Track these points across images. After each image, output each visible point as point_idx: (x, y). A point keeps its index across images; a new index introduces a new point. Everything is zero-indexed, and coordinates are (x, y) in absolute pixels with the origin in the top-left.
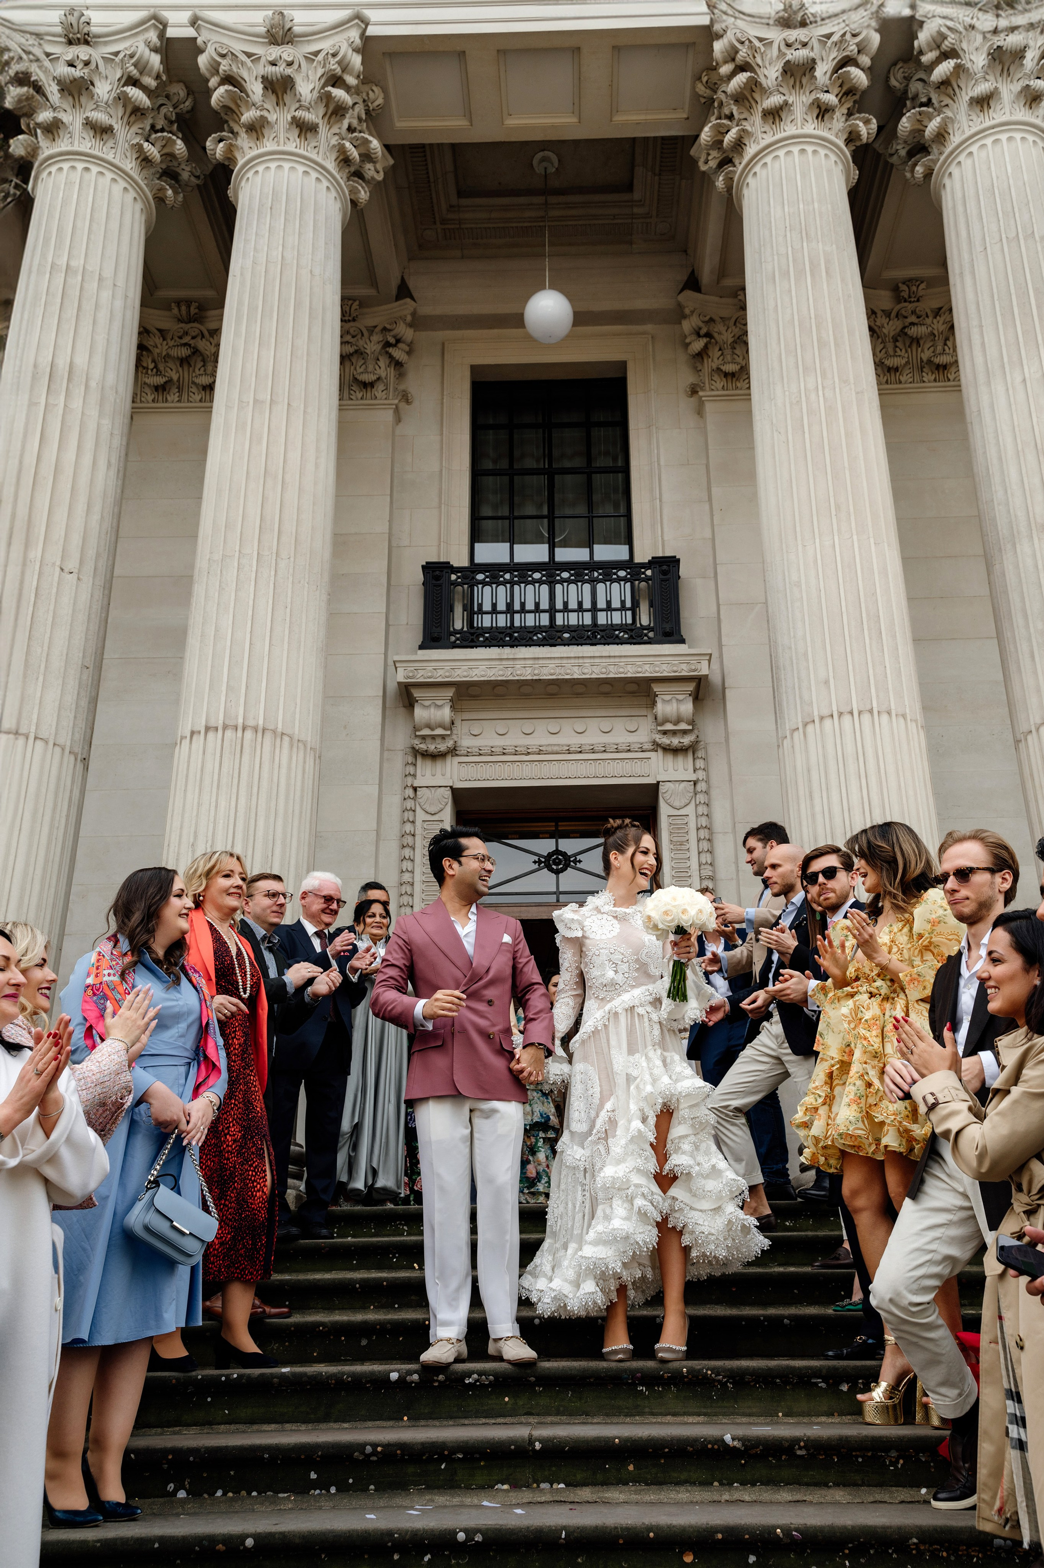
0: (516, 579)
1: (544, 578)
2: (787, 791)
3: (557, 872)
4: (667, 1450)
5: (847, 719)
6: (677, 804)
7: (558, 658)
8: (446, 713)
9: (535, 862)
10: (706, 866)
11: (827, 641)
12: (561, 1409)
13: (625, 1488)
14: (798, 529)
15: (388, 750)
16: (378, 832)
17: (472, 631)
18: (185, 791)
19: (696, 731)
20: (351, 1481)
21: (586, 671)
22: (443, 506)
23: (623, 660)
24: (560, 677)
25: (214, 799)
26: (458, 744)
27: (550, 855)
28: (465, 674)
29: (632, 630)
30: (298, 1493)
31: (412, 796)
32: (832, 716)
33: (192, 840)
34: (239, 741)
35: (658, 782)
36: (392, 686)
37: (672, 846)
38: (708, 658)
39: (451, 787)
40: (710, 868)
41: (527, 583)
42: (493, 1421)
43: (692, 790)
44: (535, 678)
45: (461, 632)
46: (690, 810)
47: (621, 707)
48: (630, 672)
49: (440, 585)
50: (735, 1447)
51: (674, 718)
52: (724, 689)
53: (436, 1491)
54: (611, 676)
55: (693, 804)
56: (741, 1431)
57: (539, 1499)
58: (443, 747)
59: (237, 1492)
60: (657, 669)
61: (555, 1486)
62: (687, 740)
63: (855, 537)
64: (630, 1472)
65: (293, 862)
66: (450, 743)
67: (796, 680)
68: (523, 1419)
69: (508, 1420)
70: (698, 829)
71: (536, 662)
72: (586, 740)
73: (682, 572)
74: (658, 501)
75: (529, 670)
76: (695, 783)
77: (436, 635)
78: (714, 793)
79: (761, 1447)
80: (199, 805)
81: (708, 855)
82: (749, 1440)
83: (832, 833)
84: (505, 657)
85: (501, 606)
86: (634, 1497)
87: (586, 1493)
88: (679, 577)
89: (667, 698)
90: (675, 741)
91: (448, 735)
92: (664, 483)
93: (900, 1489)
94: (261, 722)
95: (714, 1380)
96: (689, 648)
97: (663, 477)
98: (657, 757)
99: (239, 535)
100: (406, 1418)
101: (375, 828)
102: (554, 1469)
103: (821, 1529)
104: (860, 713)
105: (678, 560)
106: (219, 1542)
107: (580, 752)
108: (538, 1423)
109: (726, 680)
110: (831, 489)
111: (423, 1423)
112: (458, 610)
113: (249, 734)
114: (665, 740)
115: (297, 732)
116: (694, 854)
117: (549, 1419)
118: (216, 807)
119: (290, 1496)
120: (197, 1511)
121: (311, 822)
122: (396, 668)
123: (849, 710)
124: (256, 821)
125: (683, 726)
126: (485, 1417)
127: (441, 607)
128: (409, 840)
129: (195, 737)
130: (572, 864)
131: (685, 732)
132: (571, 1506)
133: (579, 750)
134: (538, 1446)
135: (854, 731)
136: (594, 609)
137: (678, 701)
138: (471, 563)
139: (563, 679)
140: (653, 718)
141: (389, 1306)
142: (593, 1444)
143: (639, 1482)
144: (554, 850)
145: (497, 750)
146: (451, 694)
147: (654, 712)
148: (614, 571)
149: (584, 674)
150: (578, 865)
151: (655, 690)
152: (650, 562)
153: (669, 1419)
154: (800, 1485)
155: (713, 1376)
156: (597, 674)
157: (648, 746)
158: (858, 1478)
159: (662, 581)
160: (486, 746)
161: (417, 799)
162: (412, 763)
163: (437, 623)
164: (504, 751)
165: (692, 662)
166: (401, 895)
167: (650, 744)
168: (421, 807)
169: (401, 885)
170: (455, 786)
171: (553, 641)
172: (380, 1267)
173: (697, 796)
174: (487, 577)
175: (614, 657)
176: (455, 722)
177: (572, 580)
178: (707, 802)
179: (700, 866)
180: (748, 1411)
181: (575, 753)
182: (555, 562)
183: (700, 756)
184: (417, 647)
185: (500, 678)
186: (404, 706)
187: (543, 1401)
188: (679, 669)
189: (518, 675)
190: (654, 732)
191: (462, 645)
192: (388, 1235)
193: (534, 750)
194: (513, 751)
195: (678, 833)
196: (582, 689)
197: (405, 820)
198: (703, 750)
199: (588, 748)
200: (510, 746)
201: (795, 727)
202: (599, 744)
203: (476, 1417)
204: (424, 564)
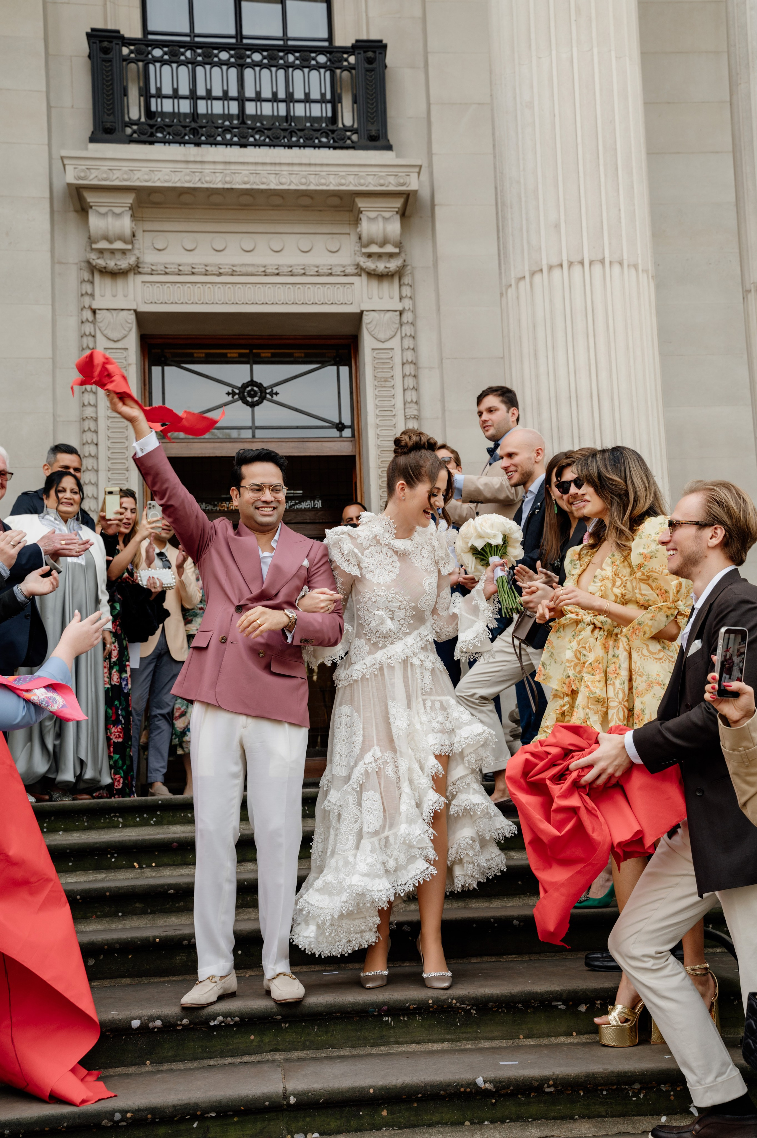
0: (199, 59)
1: (232, 60)
2: (509, 347)
3: (252, 405)
4: (420, 1095)
5: (577, 269)
6: (382, 336)
7: (252, 163)
8: (125, 224)
9: (228, 394)
10: (411, 405)
11: (560, 178)
12: (308, 1043)
13: (379, 1133)
14: (533, 36)
15: (60, 263)
16: (54, 359)
17: (151, 122)
19: (403, 255)
21: (283, 180)
23: (325, 169)
24: (255, 187)
26: (141, 260)
27: (245, 386)
28: (146, 177)
29: (333, 131)
31: (91, 318)
32: (561, 266)
35: (362, 312)
36: (59, 186)
37: (376, 383)
38: (417, 170)
39: (135, 311)
40: (415, 406)
41: (213, 65)
42: (238, 1060)
43: (398, 321)
44: (227, 186)
45: (137, 123)
46: (395, 343)
47: (320, 222)
48: (333, 184)
49: (110, 61)
50: (486, 1089)
51: (380, 238)
52: (434, 205)
54: (312, 187)
55: (398, 337)
56: (491, 1074)
58: (124, 264)
60: (362, 181)
61: (309, 1136)
62: (393, 265)
64: (383, 1118)
66: (131, 260)
67: (524, 222)
68: (270, 1056)
69: (254, 1058)
70: (403, 364)
71: (228, 167)
72: (284, 260)
73: (389, 61)
75: (219, 177)
76: (401, 313)
77: (108, 125)
78: (420, 324)
79: (512, 1088)
81: (414, 393)
82: (500, 1082)
83: (556, 397)
84: (192, 159)
85: (184, 90)
88: (386, 67)
89: (373, 215)
90: (381, 266)
91: (129, 250)
93: (642, 1118)
95: (458, 1008)
96: (398, 156)
98: (360, 283)
100: (148, 1062)
101: (51, 356)
102: (308, 1119)
104: (591, 263)
105: (385, 47)
107: (278, 274)
108: (286, 1060)
109: (435, 196)
111: (166, 1066)
112: (133, 93)
114: (370, 265)
116: (399, 391)
117: (296, 1054)
122: (64, 166)
123: (579, 259)
125: (390, 249)
126: (231, 1056)
127: (113, 89)
130: (268, 396)
131: (391, 255)
133: (277, 271)
134: (292, 1100)
135: (585, 286)
136: (290, 99)
137: (385, 219)
138: (145, 31)
139: (258, 189)
140: (357, 238)
141: (112, 915)
142: (348, 1095)
143: (392, 1126)
144: (249, 379)
145: (186, 269)
146: (131, 201)
147: (358, 230)
148: (313, 55)
149: (281, 184)
150: (275, 398)
151: (360, 205)
152: (353, 47)
153: (414, 1047)
154: (547, 1119)
155: (458, 1004)
156: (297, 185)
157: (351, 270)
158: (602, 1110)
159: (367, 71)
160: (173, 264)
161: (97, 324)
162: (88, 281)
163: (108, 110)
164: (194, 270)
165: (400, 174)
166: (84, 431)
167: (354, 267)
168: (102, 333)
169: (84, 420)
170: (139, 310)
171: (243, 141)
172: (98, 868)
173: (403, 327)
174: (165, 53)
175: (315, 165)
176: (136, 234)
177: (265, 64)
178: (413, 334)
179: (405, 404)
180: (490, 1035)
181: (272, 275)
182: (242, 37)
183: (406, 283)
184: (88, 140)
185: (187, 185)
186: (76, 211)
187: (289, 1037)
188: (387, 183)
189: (207, 182)
190: (358, 253)
191: (140, 139)
192: (103, 828)
193: (227, 270)
194: (203, 270)
195: (383, 368)
196: (278, 201)
197: (85, 346)
198: (410, 275)
199: (287, 269)
200: (200, 264)
201: (520, 275)
202: (299, 265)
203: (221, 1057)
204: (89, 31)
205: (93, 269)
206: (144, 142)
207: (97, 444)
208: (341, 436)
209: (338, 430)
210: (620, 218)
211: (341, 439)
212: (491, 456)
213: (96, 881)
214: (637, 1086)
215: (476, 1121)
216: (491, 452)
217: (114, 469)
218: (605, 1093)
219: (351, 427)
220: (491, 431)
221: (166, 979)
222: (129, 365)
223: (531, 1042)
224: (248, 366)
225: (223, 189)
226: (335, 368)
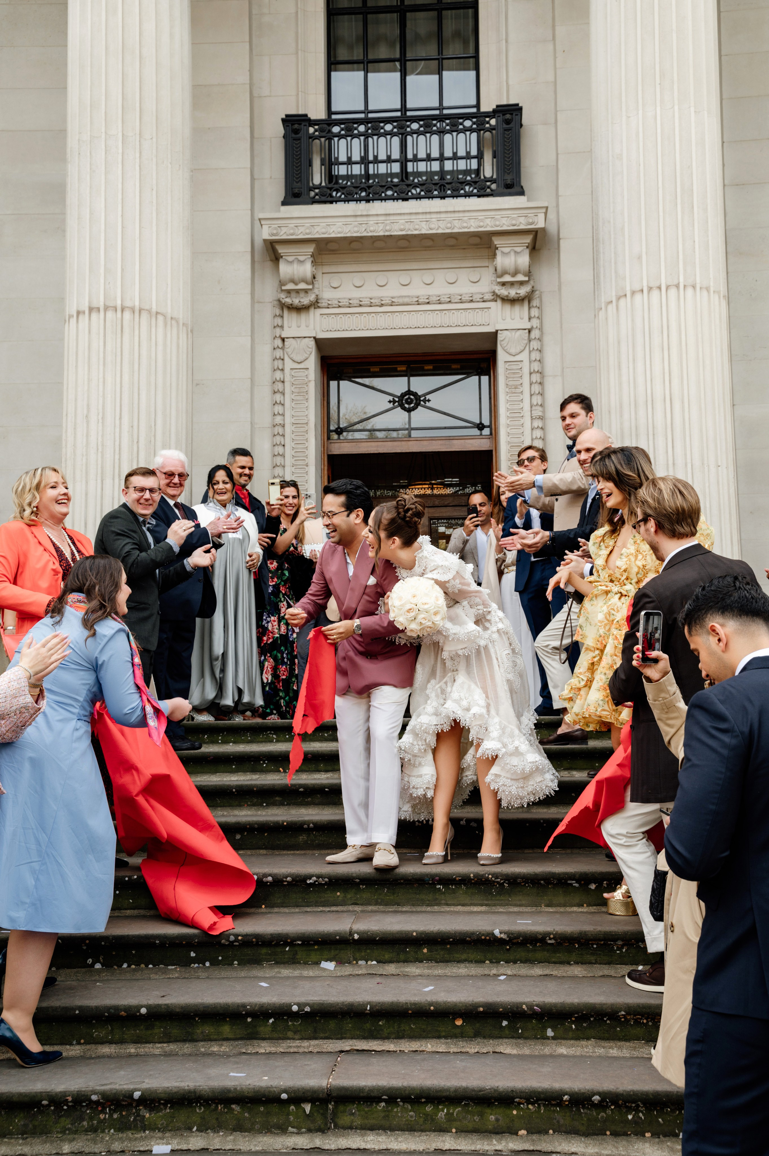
0: (369, 131)
1: (396, 130)
2: (600, 359)
3: (409, 411)
4: (451, 940)
5: (655, 293)
6: (513, 351)
7: (407, 214)
8: (307, 269)
9: (390, 402)
10: (537, 408)
11: (643, 217)
12: (379, 901)
13: (421, 965)
15: (259, 302)
16: (252, 379)
17: (330, 186)
18: (76, 366)
19: (532, 282)
20: (220, 958)
21: (432, 226)
22: (300, 52)
23: (467, 214)
24: (409, 233)
25: (101, 376)
26: (320, 297)
27: (403, 395)
28: (324, 230)
29: (475, 182)
30: (182, 966)
31: (280, 345)
32: (642, 291)
33: (85, 412)
34: (119, 322)
35: (497, 331)
36: (259, 242)
37: (507, 390)
38: (544, 210)
39: (314, 338)
40: (540, 409)
41: (380, 135)
42: (328, 909)
43: (526, 338)
44: (387, 234)
45: (319, 187)
46: (524, 356)
47: (464, 258)
48: (473, 226)
50: (501, 938)
51: (512, 269)
52: (559, 239)
53: (282, 965)
54: (456, 230)
55: (527, 351)
56: (506, 928)
57: (357, 972)
58: (306, 300)
59: (137, 965)
60: (498, 223)
61: (369, 963)
62: (523, 291)
63: (676, 108)
64: (424, 954)
65: (173, 430)
66: (312, 297)
68: (351, 908)
69: (339, 908)
70: (531, 374)
71: (388, 218)
72: (434, 291)
73: (525, 120)
74: (504, 41)
75: (381, 227)
76: (530, 331)
77: (296, 191)
78: (546, 339)
79: (522, 939)
80: (89, 380)
81: (539, 397)
82: (512, 934)
83: (635, 401)
84: (359, 214)
85: (356, 157)
86: (427, 972)
87: (391, 968)
88: (521, 125)
89: (506, 250)
90: (512, 292)
91: (310, 289)
92: (510, 20)
93: (623, 966)
94: (137, 304)
95: (494, 882)
96: (528, 201)
97: (510, 13)
98: (496, 307)
99: (103, 115)
100: (263, 906)
101: (250, 376)
102: (368, 951)
103: (555, 1005)
104: (668, 287)
105: (521, 109)
106: (121, 1010)
107: (428, 303)
108: (362, 911)
109: (561, 231)
110: (657, 55)
111: (276, 910)
112: (317, 163)
113: (127, 315)
114: (504, 292)
115: (169, 311)
116: (526, 396)
117: (370, 908)
118: (104, 382)
119: (176, 968)
120: (110, 978)
121: (187, 392)
122: (262, 225)
123: (658, 285)
124: (139, 395)
125: (520, 278)
126: (323, 906)
127: (301, 161)
128: (280, 386)
129: (81, 317)
130: (422, 403)
131: (522, 283)
132: (378, 979)
133: (427, 301)
134: (356, 937)
135: (661, 307)
136: (442, 159)
137: (516, 252)
138: (330, 111)
139: (412, 235)
140: (494, 269)
141: (258, 805)
142: (397, 935)
143: (431, 960)
144: (407, 389)
145: (355, 302)
146: (312, 250)
147: (495, 263)
148: (461, 121)
149: (431, 229)
150: (428, 404)
151: (496, 243)
152: (494, 111)
153: (460, 908)
154: (549, 963)
155: (493, 879)
156: (443, 229)
157: (488, 296)
158: (592, 958)
159: (505, 130)
160: (345, 298)
161: (286, 349)
162: (279, 315)
163: (297, 179)
164: (361, 303)
165: (529, 215)
166: (275, 435)
167: (491, 294)
168: (289, 356)
169: (274, 426)
170: (318, 337)
171: (403, 195)
172: (254, 771)
173: (532, 343)
174: (342, 129)
175: (459, 211)
176: (316, 276)
177: (422, 131)
178: (539, 348)
179: (531, 407)
180: (518, 903)
181: (424, 304)
182: (406, 110)
183: (535, 305)
184: (280, 203)
185: (355, 235)
186: (271, 260)
187: (366, 895)
188: (518, 223)
189: (371, 232)
190: (494, 283)
191: (321, 200)
192: (262, 742)
193: (387, 302)
194: (369, 302)
195: (513, 378)
196: (430, 243)
197: (276, 368)
198: (538, 299)
199: (435, 299)
200: (366, 298)
201: (609, 300)
202: (445, 295)
203: (316, 906)
204: (284, 117)
205: (283, 306)
206: (325, 202)
207: (284, 445)
208: (481, 435)
209: (479, 429)
210: (694, 248)
211: (481, 437)
212: (570, 451)
213: (251, 780)
214: (620, 943)
215: (494, 961)
216: (570, 448)
217: (297, 465)
218: (595, 946)
219: (490, 426)
220: (573, 432)
221: (292, 852)
222: (310, 381)
223: (551, 910)
224: (406, 378)
225: (384, 236)
226: (477, 377)
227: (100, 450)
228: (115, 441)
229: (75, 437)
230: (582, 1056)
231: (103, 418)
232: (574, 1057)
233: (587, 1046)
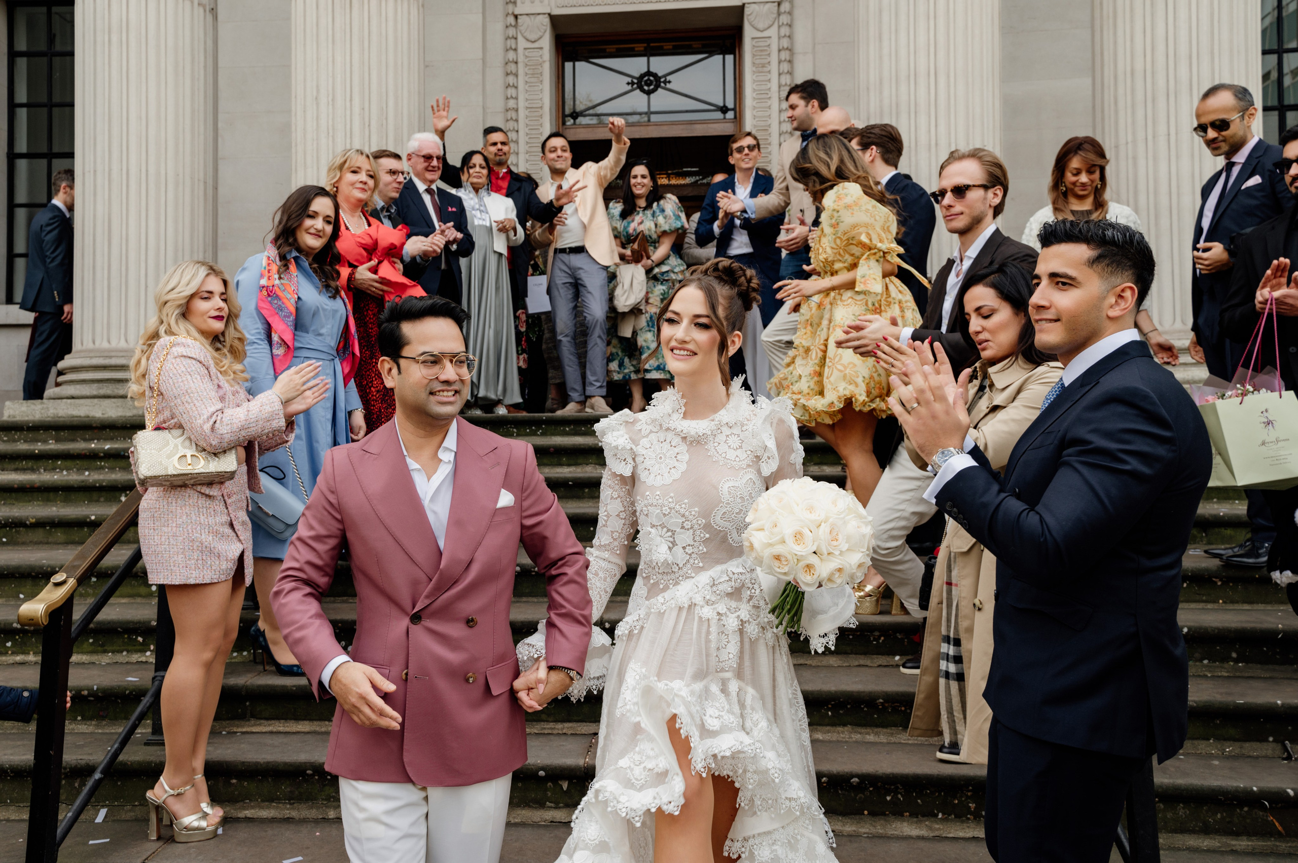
3: (649, 93)
6: (760, 26)
9: (628, 84)
16: (484, 60)
18: (305, 45)
27: (642, 76)
31: (513, 23)
33: (315, 94)
35: (744, 4)
37: (754, 69)
39: (549, 14)
43: (776, 12)
46: (773, 32)
55: (776, 25)
65: (406, 113)
70: (779, 51)
76: (779, 4)
78: (796, 13)
93: (880, 656)
101: (482, 57)
116: (774, 75)
124: (369, 74)
128: (513, 67)
130: (662, 85)
144: (645, 70)
150: (668, 86)
161: (519, 27)
168: (522, 35)
169: (507, 111)
170: (553, 13)
173: (781, 17)
178: (789, 23)
179: (780, 87)
195: (760, 55)
197: (508, 48)
207: (517, 131)
208: (725, 118)
209: (722, 113)
211: (725, 121)
219: (734, 109)
222: (544, 62)
224: (645, 59)
226: (721, 56)
227: (331, 134)
228: (345, 125)
229: (305, 121)
230: (838, 741)
231: (333, 100)
232: (830, 742)
233: (843, 732)
